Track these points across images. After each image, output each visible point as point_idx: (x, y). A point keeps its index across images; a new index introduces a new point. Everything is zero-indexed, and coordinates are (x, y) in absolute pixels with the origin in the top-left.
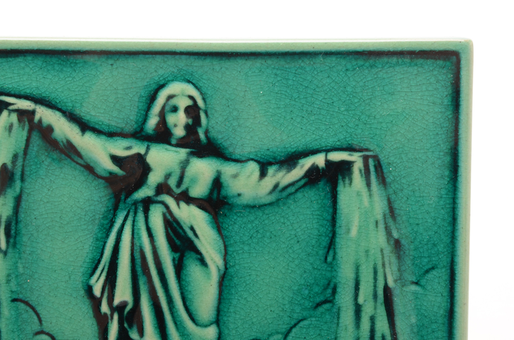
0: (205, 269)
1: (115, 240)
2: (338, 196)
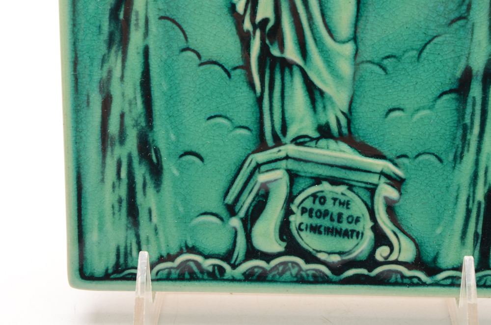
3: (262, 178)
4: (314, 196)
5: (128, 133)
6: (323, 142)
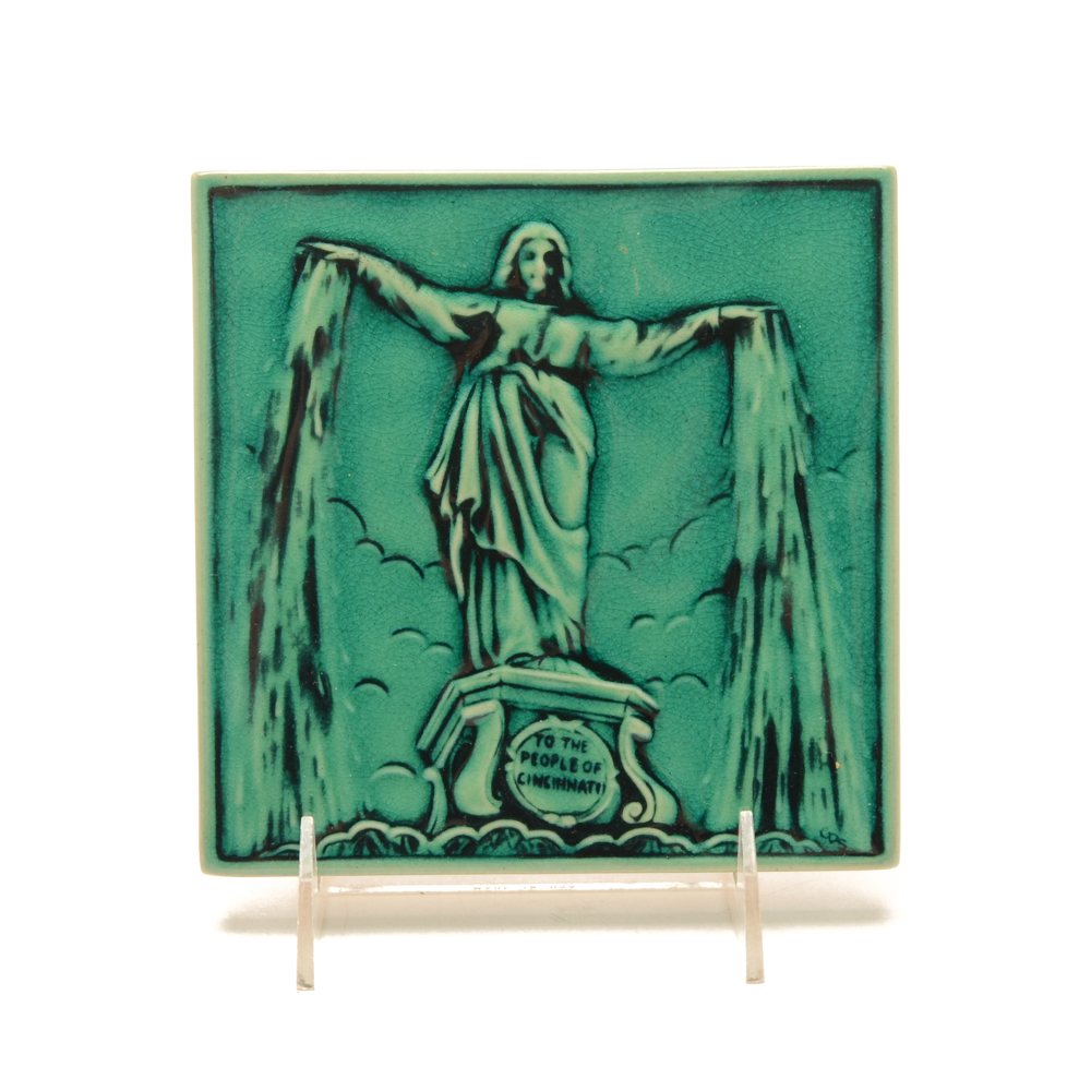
0: (571, 456)
1: (457, 422)
2: (735, 362)
3: (468, 713)
4: (538, 735)
5: (285, 655)
6: (547, 662)
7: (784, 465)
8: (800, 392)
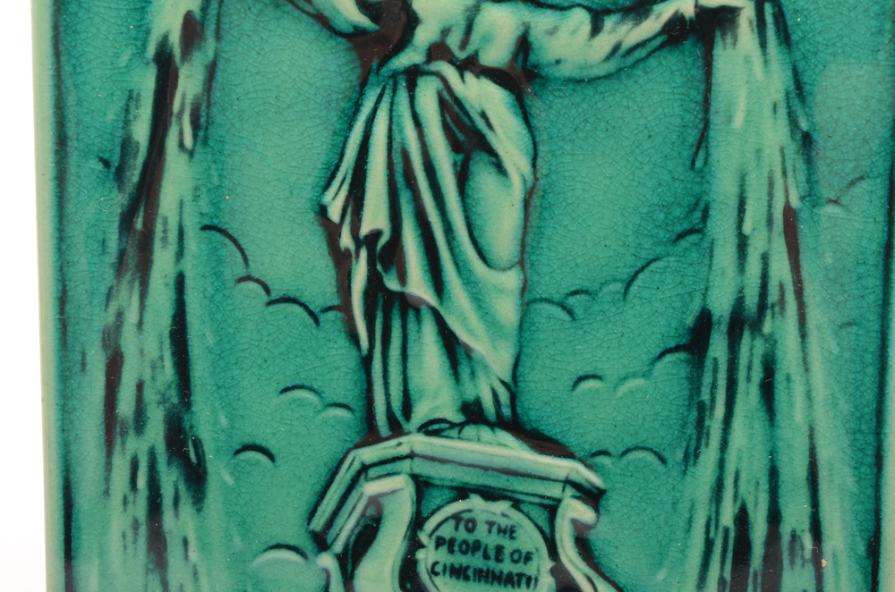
0: (503, 179)
1: (362, 134)
2: (714, 63)
3: (370, 488)
4: (457, 518)
5: (149, 415)
6: (470, 430)
7: (771, 195)
8: (796, 103)
